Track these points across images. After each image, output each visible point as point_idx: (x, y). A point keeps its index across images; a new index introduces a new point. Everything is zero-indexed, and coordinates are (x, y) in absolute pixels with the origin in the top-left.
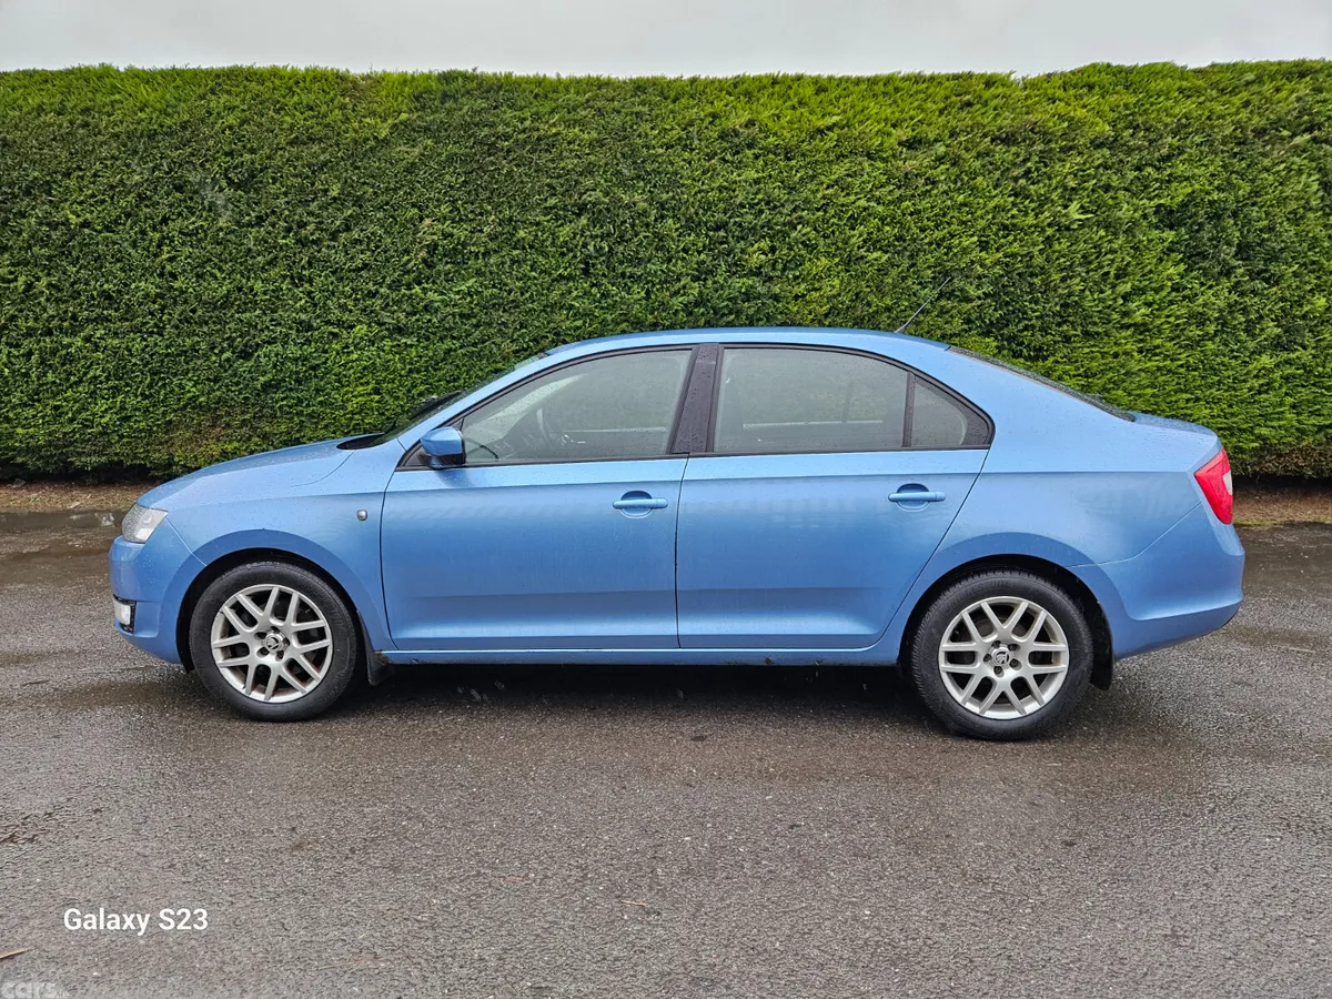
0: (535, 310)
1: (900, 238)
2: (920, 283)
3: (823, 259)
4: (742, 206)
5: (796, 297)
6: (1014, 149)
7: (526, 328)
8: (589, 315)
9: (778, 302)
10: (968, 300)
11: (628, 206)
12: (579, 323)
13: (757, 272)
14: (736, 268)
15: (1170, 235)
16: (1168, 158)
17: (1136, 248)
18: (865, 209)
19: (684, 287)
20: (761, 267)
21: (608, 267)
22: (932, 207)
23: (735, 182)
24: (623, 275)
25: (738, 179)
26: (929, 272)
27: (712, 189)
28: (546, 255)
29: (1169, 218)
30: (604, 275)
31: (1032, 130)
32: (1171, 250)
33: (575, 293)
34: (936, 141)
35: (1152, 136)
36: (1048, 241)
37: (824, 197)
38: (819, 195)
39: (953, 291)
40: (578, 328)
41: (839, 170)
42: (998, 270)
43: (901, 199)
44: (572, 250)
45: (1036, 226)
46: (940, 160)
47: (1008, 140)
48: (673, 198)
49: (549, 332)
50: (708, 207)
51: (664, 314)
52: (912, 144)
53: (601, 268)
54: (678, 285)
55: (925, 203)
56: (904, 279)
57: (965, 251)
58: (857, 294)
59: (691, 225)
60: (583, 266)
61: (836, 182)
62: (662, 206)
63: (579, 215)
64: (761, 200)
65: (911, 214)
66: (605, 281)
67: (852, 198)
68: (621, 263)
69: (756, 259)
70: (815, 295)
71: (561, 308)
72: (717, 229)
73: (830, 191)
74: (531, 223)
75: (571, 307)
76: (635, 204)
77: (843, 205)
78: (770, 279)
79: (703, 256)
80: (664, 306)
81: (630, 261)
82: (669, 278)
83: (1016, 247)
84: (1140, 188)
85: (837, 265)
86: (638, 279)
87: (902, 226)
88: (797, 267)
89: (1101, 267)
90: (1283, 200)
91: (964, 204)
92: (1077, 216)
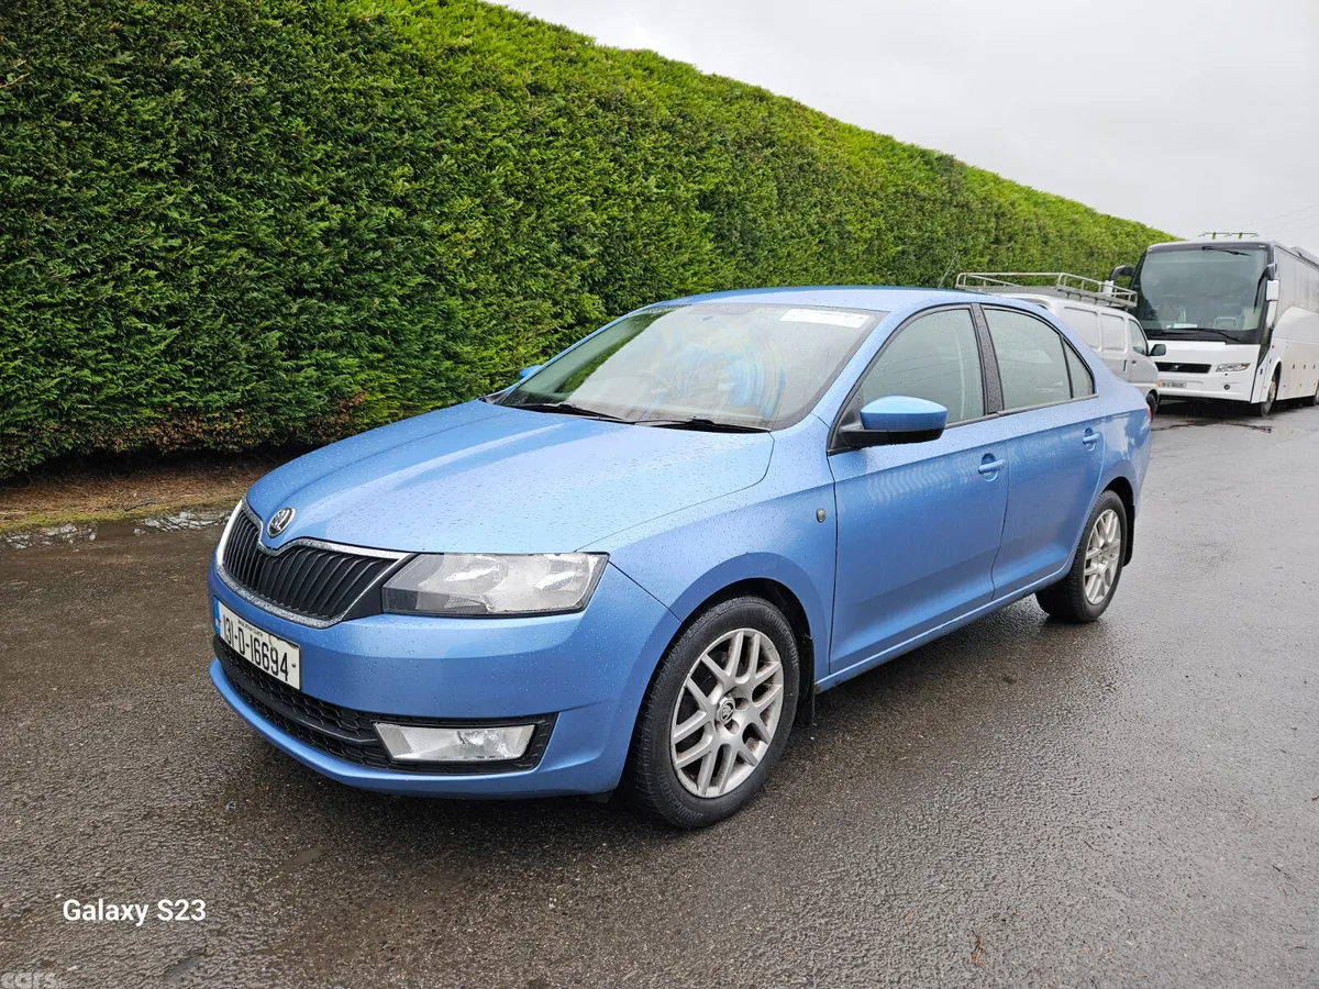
0: (103, 217)
1: (531, 186)
2: (547, 236)
3: (465, 197)
4: (381, 119)
5: (442, 237)
6: (610, 115)
7: (88, 241)
9: (425, 240)
10: (583, 257)
11: (239, 89)
12: (176, 242)
13: (400, 202)
14: (379, 193)
15: (707, 216)
16: (702, 150)
17: (687, 225)
18: (502, 149)
19: (322, 209)
20: (407, 196)
21: (215, 169)
22: (556, 159)
23: (372, 88)
24: (238, 182)
25: (375, 84)
26: (555, 225)
27: (346, 90)
28: (119, 137)
29: (706, 202)
30: (209, 178)
31: (620, 101)
32: (706, 230)
33: (170, 199)
34: (554, 91)
35: (694, 129)
36: (636, 209)
37: (465, 127)
38: (460, 124)
39: (574, 247)
40: (172, 249)
41: (476, 100)
42: (604, 231)
43: (529, 146)
44: (160, 135)
45: (629, 193)
46: (560, 112)
47: (604, 105)
48: (300, 91)
49: (128, 252)
50: (343, 111)
51: (297, 241)
52: (536, 89)
53: (206, 169)
55: (549, 154)
56: (534, 229)
57: (580, 208)
58: (496, 241)
59: (322, 132)
61: (474, 113)
62: (286, 98)
63: (169, 89)
64: (402, 117)
65: (538, 163)
66: (210, 186)
67: (490, 134)
68: (235, 165)
69: (401, 187)
70: (459, 236)
71: (146, 217)
72: (356, 141)
73: (468, 122)
74: (88, 83)
75: (163, 218)
76: (249, 87)
77: (481, 141)
78: (415, 211)
79: (341, 174)
80: (298, 231)
81: (246, 164)
82: (302, 196)
83: (615, 211)
84: (688, 172)
85: (478, 206)
86: (260, 192)
87: (531, 174)
88: (441, 203)
89: (667, 238)
90: (761, 199)
91: (577, 163)
92: (655, 190)
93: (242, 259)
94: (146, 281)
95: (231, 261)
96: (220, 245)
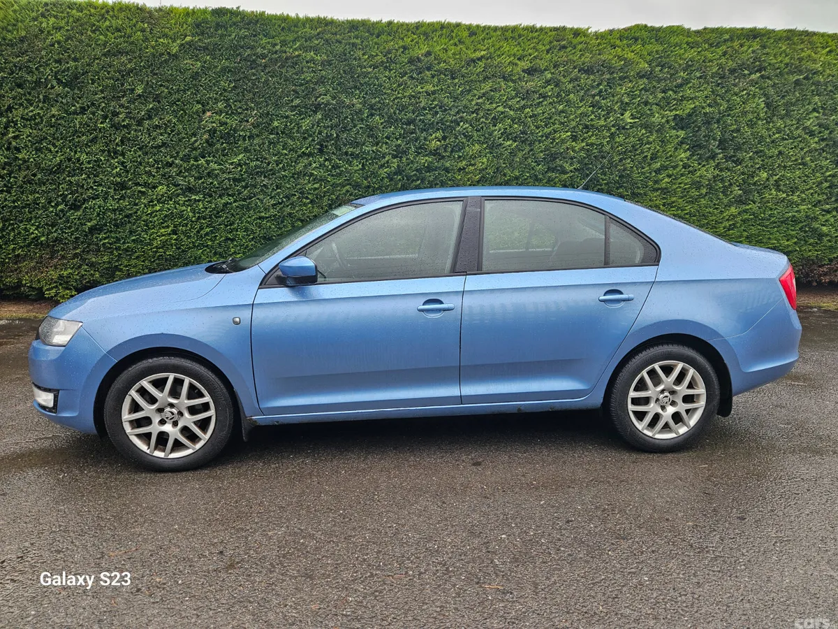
0: (286, 177)
1: (524, 132)
2: (536, 162)
3: (476, 145)
4: (424, 109)
5: (460, 170)
6: (592, 77)
7: (280, 188)
8: (323, 180)
9: (449, 172)
10: (564, 172)
11: (349, 107)
12: (316, 186)
13: (435, 153)
14: (420, 150)
15: (682, 133)
16: (680, 86)
17: (663, 142)
18: (502, 113)
19: (388, 162)
20: (437, 149)
21: (336, 148)
22: (543, 113)
23: (420, 93)
24: (346, 153)
25: (421, 90)
26: (541, 154)
27: (405, 97)
28: (293, 139)
29: (681, 123)
30: (333, 153)
31: (602, 65)
32: (682, 143)
33: (314, 165)
34: (545, 70)
35: (672, 72)
36: (612, 136)
37: (477, 104)
38: (474, 103)
39: (556, 167)
40: (316, 189)
41: (486, 87)
42: (583, 154)
43: (524, 107)
44: (311, 136)
45: (605, 126)
46: (548, 82)
47: (588, 71)
48: (379, 102)
49: (297, 191)
50: (403, 108)
51: (374, 180)
52: (530, 72)
53: (331, 148)
54: (383, 161)
55: (539, 110)
56: (526, 158)
57: (563, 141)
58: (497, 169)
59: (391, 121)
60: (318, 147)
61: (484, 94)
62: (372, 107)
63: (315, 112)
64: (436, 105)
65: (530, 117)
66: (334, 157)
67: (494, 105)
68: (345, 145)
69: (434, 144)
70: (472, 168)
71: (305, 175)
72: (409, 123)
73: (480, 101)
74: (282, 116)
75: (312, 174)
76: (353, 105)
77: (488, 110)
78: (443, 157)
79: (399, 142)
80: (374, 174)
81: (351, 144)
82: (378, 156)
83: (593, 139)
84: (665, 104)
85: (485, 149)
86: (357, 156)
87: (525, 125)
88: (460, 150)
89: (643, 152)
90: (745, 113)
91: (562, 111)
92: (629, 121)
93: (347, 191)
94: (305, 205)
95: (342, 193)
96: (338, 185)
